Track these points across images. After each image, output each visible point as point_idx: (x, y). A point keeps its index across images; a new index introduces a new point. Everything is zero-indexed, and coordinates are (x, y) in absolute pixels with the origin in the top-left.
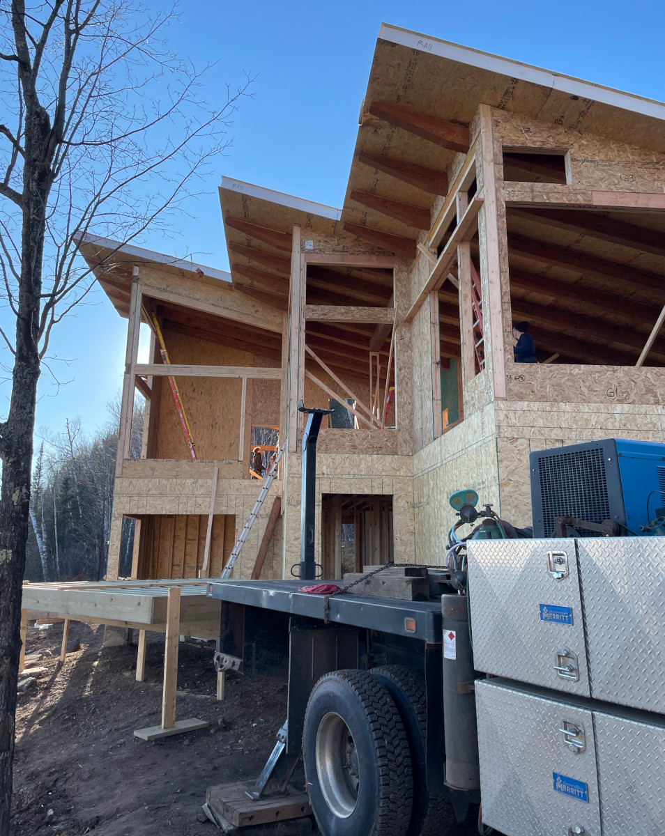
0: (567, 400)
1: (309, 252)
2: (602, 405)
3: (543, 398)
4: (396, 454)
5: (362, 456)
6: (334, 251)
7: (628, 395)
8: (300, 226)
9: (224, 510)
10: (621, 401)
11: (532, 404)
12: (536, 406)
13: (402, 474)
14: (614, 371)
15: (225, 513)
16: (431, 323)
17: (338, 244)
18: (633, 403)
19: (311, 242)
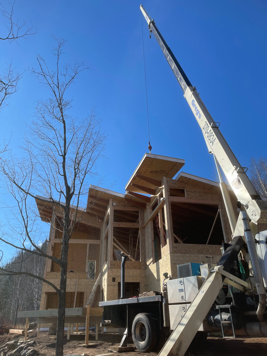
0: (187, 253)
1: (114, 206)
2: (196, 255)
3: (181, 253)
4: (141, 269)
5: (130, 270)
6: (122, 206)
7: (203, 252)
8: (112, 198)
9: (80, 290)
10: (201, 254)
11: (179, 254)
12: (180, 255)
13: (143, 275)
14: (199, 246)
15: (80, 291)
16: (151, 229)
17: (123, 204)
18: (204, 254)
19: (115, 203)
